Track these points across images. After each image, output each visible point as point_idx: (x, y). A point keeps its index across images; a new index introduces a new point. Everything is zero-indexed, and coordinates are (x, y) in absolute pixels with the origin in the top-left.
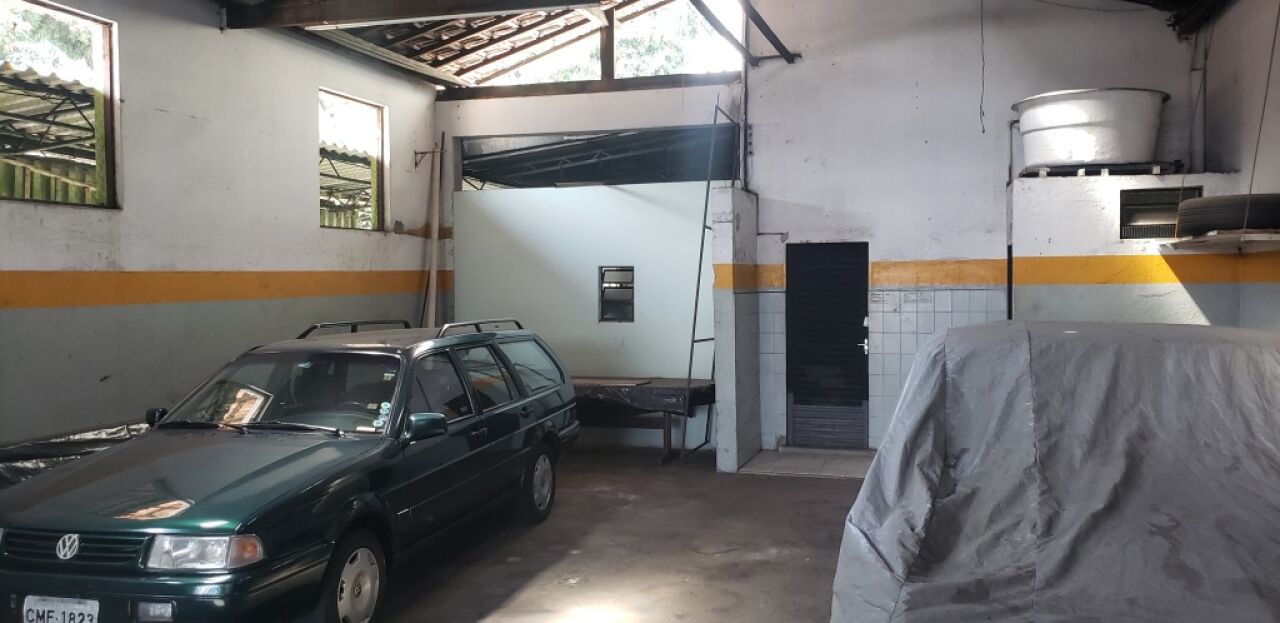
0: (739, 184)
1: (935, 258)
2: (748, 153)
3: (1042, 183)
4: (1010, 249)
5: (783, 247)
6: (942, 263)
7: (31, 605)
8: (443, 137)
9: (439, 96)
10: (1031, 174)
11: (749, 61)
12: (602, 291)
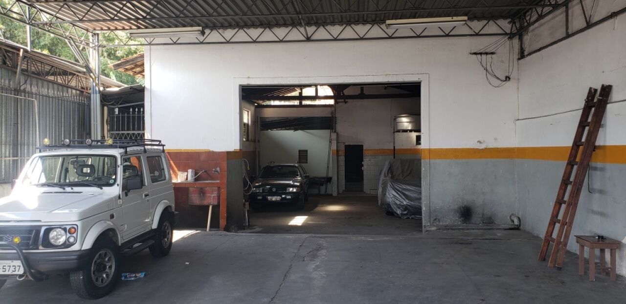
0: (335, 131)
1: (378, 148)
2: (335, 124)
3: (400, 134)
4: (394, 147)
5: (344, 146)
6: (379, 149)
7: (269, 198)
8: (257, 117)
9: (256, 107)
10: (399, 131)
11: (336, 102)
12: (299, 156)
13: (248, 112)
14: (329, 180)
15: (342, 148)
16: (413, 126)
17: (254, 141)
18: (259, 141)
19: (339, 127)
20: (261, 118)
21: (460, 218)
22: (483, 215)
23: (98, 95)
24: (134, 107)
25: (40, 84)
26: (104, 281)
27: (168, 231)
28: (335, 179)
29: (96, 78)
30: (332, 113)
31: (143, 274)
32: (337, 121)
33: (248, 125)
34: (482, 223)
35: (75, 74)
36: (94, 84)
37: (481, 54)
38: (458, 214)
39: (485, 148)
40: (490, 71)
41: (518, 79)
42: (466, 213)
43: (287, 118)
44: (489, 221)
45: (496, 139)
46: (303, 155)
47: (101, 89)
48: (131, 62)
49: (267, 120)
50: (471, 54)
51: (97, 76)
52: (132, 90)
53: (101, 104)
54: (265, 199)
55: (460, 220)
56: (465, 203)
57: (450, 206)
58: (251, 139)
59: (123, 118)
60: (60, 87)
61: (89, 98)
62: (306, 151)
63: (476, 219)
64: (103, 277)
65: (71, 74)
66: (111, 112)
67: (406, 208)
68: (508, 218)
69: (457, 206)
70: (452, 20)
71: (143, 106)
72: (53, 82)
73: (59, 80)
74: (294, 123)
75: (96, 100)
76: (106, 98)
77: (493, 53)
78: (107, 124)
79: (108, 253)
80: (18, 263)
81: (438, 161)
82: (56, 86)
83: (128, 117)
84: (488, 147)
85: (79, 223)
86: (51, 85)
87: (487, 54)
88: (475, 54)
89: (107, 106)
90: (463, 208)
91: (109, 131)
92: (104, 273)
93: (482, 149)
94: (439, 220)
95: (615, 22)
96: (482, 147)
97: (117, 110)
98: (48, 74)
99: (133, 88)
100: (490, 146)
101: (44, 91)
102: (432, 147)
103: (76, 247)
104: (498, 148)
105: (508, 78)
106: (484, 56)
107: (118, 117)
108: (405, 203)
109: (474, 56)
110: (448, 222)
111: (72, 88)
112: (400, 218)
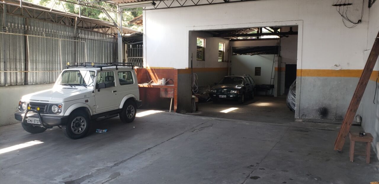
0: (278, 55)
2: (280, 50)
5: (285, 65)
7: (220, 96)
8: (231, 47)
9: (230, 41)
11: (280, 37)
12: (256, 71)
13: (224, 44)
14: (272, 87)
15: (284, 66)
17: (228, 62)
18: (231, 62)
19: (283, 53)
20: (233, 47)
21: (320, 115)
23: (121, 38)
24: (139, 44)
25: (90, 33)
26: (80, 132)
27: (132, 110)
28: (276, 86)
29: (120, 29)
30: (278, 43)
31: (106, 130)
32: (281, 48)
33: (223, 52)
34: (335, 119)
35: (110, 27)
36: (119, 32)
37: (340, 5)
38: (318, 113)
39: (340, 70)
40: (346, 17)
41: (369, 22)
42: (324, 112)
43: (249, 47)
44: (340, 119)
45: (348, 64)
46: (258, 71)
47: (123, 35)
48: (137, 20)
49: (237, 49)
50: (333, 5)
51: (120, 28)
52: (136, 35)
53: (123, 43)
54: (217, 96)
55: (320, 116)
56: (324, 106)
57: (313, 107)
58: (225, 61)
59: (134, 50)
60: (102, 35)
61: (117, 39)
62: (260, 68)
63: (331, 116)
64: (79, 130)
65: (107, 27)
66: (129, 46)
69: (318, 107)
71: (142, 44)
72: (97, 32)
73: (101, 31)
74: (254, 50)
75: (120, 41)
76: (125, 40)
77: (349, 4)
78: (127, 53)
79: (82, 118)
80: (38, 119)
81: (307, 77)
82: (99, 34)
83: (136, 49)
84: (342, 69)
85: (63, 104)
86: (96, 33)
87: (344, 5)
88: (336, 5)
89: (127, 44)
90: (322, 108)
91: (127, 57)
92: (80, 128)
93: (338, 70)
94: (305, 116)
97: (131, 46)
98: (93, 28)
99: (137, 34)
100: (344, 68)
101: (92, 37)
102: (303, 68)
103: (61, 114)
104: (349, 70)
105: (360, 21)
107: (131, 50)
109: (335, 7)
110: (311, 117)
111: (109, 34)
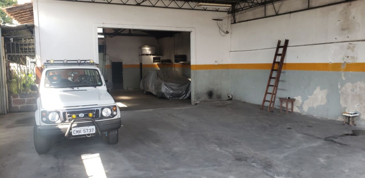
2: (106, 49)
4: (141, 63)
6: (132, 65)
10: (144, 55)
11: (105, 37)
15: (110, 64)
16: (151, 52)
22: (217, 94)
34: (217, 98)
37: (217, 20)
38: (207, 95)
40: (221, 29)
41: (231, 33)
42: (210, 94)
44: (219, 97)
45: (222, 60)
48: (20, 8)
50: (213, 19)
52: (25, 27)
55: (208, 97)
56: (210, 90)
57: (204, 92)
59: (17, 45)
63: (214, 96)
67: (172, 94)
68: (227, 95)
69: (207, 91)
70: (225, 6)
77: (222, 20)
78: (5, 48)
80: (91, 127)
81: (200, 70)
89: (4, 37)
90: (209, 92)
93: (217, 65)
94: (200, 98)
95: (290, 16)
96: (217, 64)
97: (12, 39)
100: (220, 63)
102: (197, 64)
103: (116, 117)
104: (223, 64)
105: (227, 32)
106: (219, 21)
107: (13, 44)
108: (171, 92)
109: (214, 21)
110: (203, 99)
112: (169, 99)
